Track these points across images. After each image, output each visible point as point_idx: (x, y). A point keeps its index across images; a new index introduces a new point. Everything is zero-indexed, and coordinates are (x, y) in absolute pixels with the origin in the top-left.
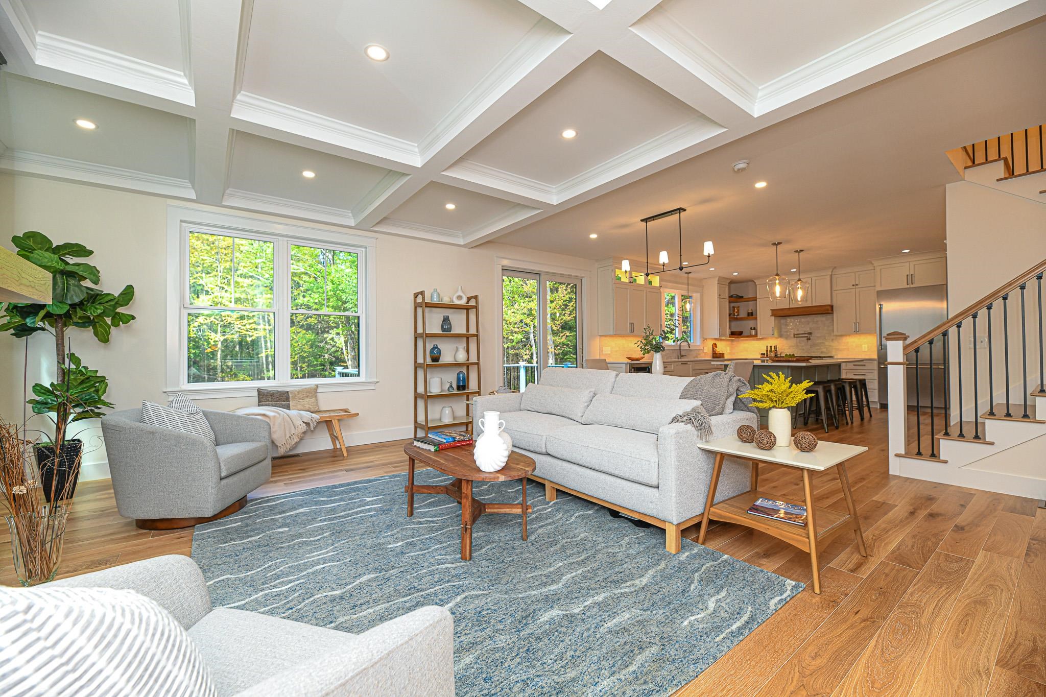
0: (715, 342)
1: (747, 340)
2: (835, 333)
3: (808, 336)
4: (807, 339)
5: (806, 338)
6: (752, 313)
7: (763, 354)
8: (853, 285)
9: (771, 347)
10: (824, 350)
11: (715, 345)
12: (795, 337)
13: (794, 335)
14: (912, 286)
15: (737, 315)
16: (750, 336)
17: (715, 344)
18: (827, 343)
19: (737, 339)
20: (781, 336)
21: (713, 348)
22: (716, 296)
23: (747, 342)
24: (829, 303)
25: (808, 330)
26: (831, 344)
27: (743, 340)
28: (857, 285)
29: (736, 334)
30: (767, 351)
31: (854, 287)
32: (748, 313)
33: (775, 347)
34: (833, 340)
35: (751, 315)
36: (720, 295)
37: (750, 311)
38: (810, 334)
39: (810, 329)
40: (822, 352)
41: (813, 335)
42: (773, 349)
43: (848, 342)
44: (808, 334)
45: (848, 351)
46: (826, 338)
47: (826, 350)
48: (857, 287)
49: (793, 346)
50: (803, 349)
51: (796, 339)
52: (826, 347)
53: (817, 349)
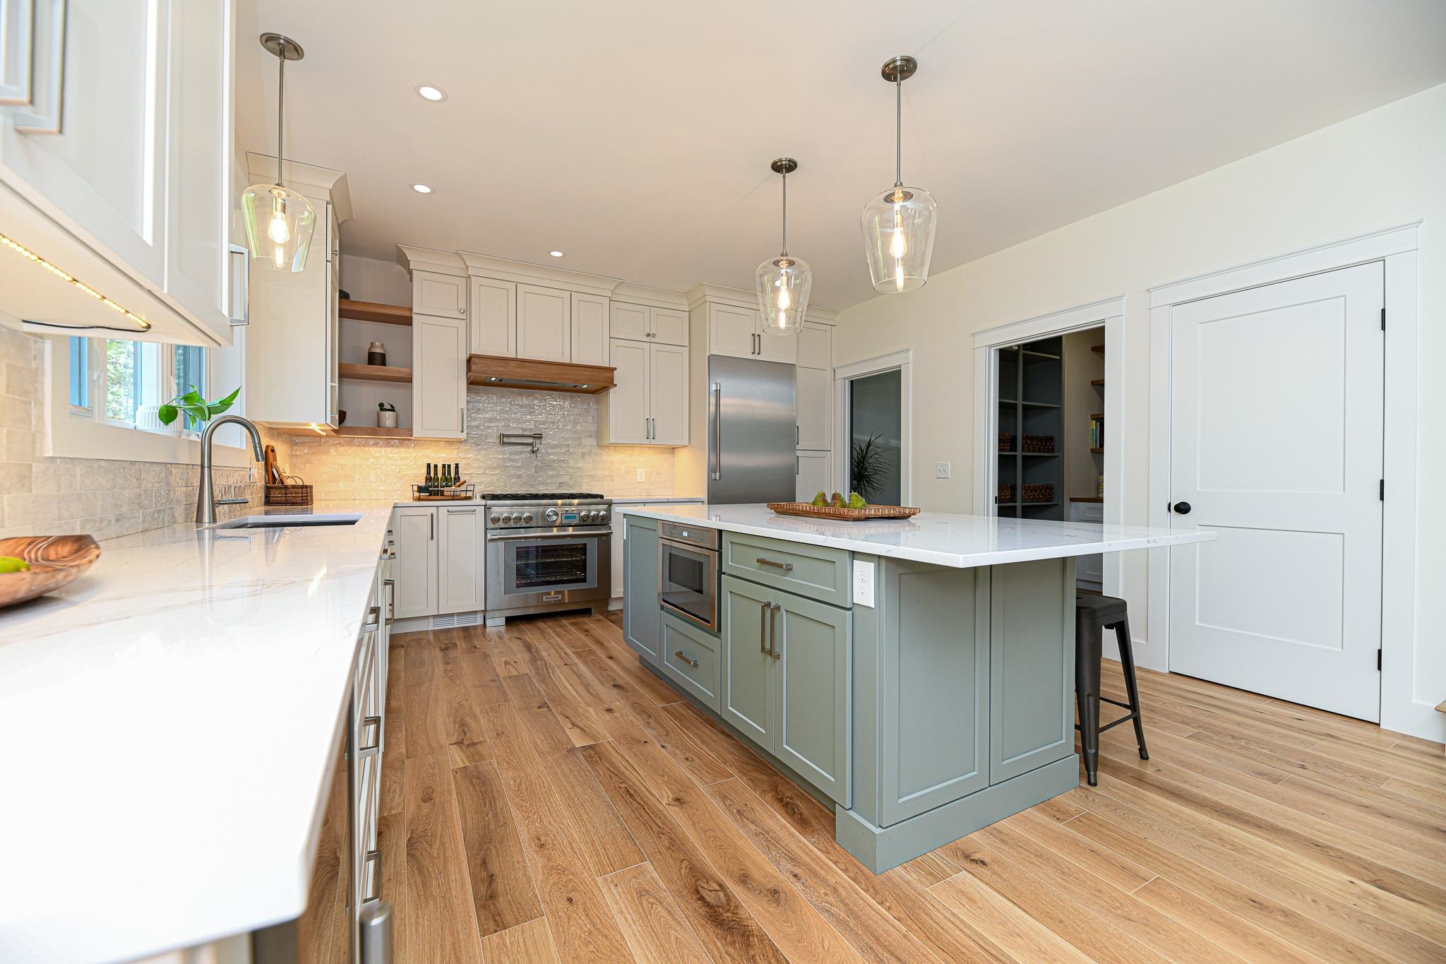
2: (613, 440)
3: (533, 443)
4: (531, 451)
5: (529, 448)
6: (383, 356)
8: (647, 335)
10: (565, 479)
11: (272, 456)
12: (500, 443)
13: (502, 436)
16: (381, 430)
17: (272, 449)
18: (572, 463)
24: (604, 362)
25: (535, 428)
28: (654, 335)
30: (430, 479)
31: (648, 339)
32: (372, 357)
33: (457, 468)
35: (381, 361)
37: (377, 351)
38: (538, 437)
39: (538, 424)
41: (543, 441)
43: (613, 462)
44: (534, 437)
45: (613, 481)
46: (571, 451)
47: (571, 479)
48: (653, 340)
49: (495, 468)
50: (520, 476)
51: (500, 449)
52: (571, 470)
53: (552, 476)
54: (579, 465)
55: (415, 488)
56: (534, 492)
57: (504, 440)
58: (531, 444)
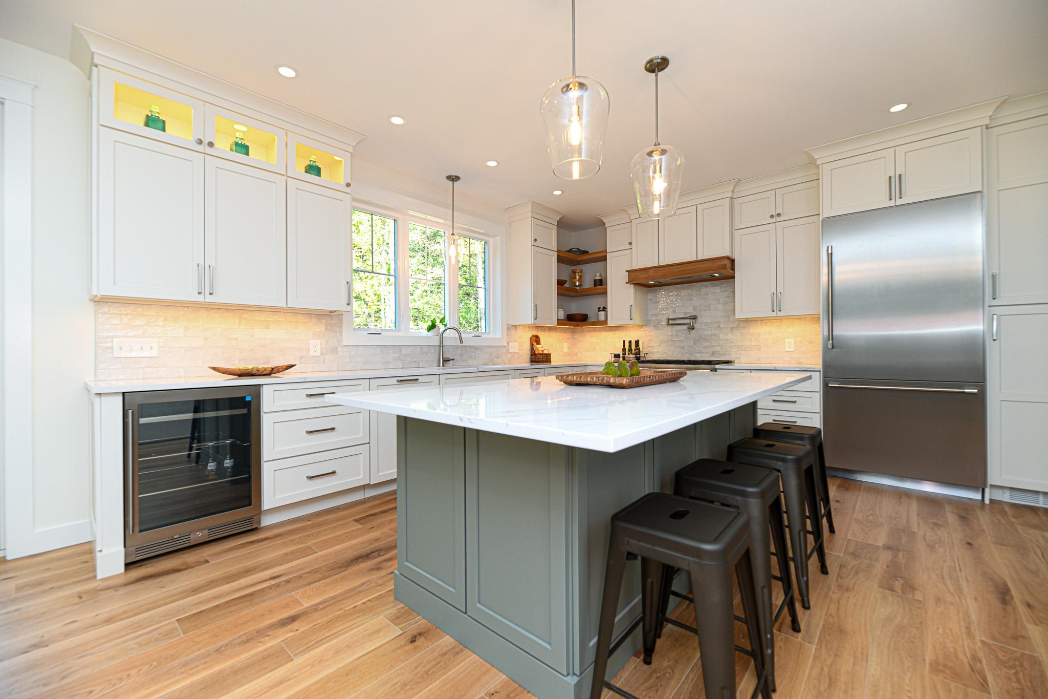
0: (535, 333)
1: (594, 330)
2: (738, 315)
3: (691, 322)
4: (689, 328)
5: (686, 327)
6: (601, 281)
7: (617, 356)
8: (772, 216)
9: (630, 342)
10: (718, 349)
11: (536, 340)
12: (668, 324)
13: (669, 320)
14: (899, 202)
15: (580, 285)
16: (597, 323)
17: (537, 337)
18: (722, 336)
19: (579, 328)
20: (646, 323)
21: (532, 345)
22: (530, 242)
23: (596, 334)
24: (727, 253)
25: (690, 311)
26: (730, 337)
27: (589, 331)
28: (779, 215)
29: (576, 320)
30: (624, 350)
31: (773, 220)
32: (595, 281)
33: (637, 342)
34: (732, 328)
35: (600, 283)
36: (536, 240)
37: (598, 278)
38: (694, 318)
39: (694, 309)
40: (713, 353)
41: (699, 320)
42: (633, 347)
43: (760, 333)
44: (691, 318)
45: (760, 350)
46: (721, 326)
47: (721, 349)
48: (779, 219)
49: (666, 342)
50: (683, 348)
51: (670, 328)
52: (722, 342)
53: (706, 347)
54: (728, 338)
55: (613, 355)
56: (693, 358)
57: (671, 322)
58: (689, 324)
